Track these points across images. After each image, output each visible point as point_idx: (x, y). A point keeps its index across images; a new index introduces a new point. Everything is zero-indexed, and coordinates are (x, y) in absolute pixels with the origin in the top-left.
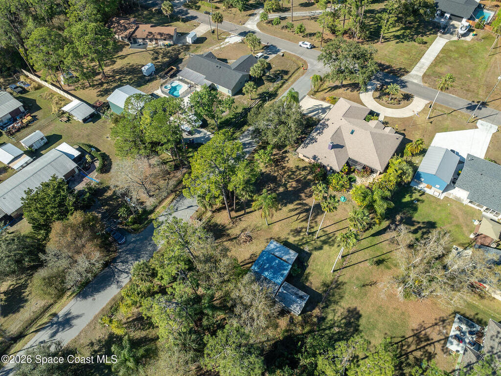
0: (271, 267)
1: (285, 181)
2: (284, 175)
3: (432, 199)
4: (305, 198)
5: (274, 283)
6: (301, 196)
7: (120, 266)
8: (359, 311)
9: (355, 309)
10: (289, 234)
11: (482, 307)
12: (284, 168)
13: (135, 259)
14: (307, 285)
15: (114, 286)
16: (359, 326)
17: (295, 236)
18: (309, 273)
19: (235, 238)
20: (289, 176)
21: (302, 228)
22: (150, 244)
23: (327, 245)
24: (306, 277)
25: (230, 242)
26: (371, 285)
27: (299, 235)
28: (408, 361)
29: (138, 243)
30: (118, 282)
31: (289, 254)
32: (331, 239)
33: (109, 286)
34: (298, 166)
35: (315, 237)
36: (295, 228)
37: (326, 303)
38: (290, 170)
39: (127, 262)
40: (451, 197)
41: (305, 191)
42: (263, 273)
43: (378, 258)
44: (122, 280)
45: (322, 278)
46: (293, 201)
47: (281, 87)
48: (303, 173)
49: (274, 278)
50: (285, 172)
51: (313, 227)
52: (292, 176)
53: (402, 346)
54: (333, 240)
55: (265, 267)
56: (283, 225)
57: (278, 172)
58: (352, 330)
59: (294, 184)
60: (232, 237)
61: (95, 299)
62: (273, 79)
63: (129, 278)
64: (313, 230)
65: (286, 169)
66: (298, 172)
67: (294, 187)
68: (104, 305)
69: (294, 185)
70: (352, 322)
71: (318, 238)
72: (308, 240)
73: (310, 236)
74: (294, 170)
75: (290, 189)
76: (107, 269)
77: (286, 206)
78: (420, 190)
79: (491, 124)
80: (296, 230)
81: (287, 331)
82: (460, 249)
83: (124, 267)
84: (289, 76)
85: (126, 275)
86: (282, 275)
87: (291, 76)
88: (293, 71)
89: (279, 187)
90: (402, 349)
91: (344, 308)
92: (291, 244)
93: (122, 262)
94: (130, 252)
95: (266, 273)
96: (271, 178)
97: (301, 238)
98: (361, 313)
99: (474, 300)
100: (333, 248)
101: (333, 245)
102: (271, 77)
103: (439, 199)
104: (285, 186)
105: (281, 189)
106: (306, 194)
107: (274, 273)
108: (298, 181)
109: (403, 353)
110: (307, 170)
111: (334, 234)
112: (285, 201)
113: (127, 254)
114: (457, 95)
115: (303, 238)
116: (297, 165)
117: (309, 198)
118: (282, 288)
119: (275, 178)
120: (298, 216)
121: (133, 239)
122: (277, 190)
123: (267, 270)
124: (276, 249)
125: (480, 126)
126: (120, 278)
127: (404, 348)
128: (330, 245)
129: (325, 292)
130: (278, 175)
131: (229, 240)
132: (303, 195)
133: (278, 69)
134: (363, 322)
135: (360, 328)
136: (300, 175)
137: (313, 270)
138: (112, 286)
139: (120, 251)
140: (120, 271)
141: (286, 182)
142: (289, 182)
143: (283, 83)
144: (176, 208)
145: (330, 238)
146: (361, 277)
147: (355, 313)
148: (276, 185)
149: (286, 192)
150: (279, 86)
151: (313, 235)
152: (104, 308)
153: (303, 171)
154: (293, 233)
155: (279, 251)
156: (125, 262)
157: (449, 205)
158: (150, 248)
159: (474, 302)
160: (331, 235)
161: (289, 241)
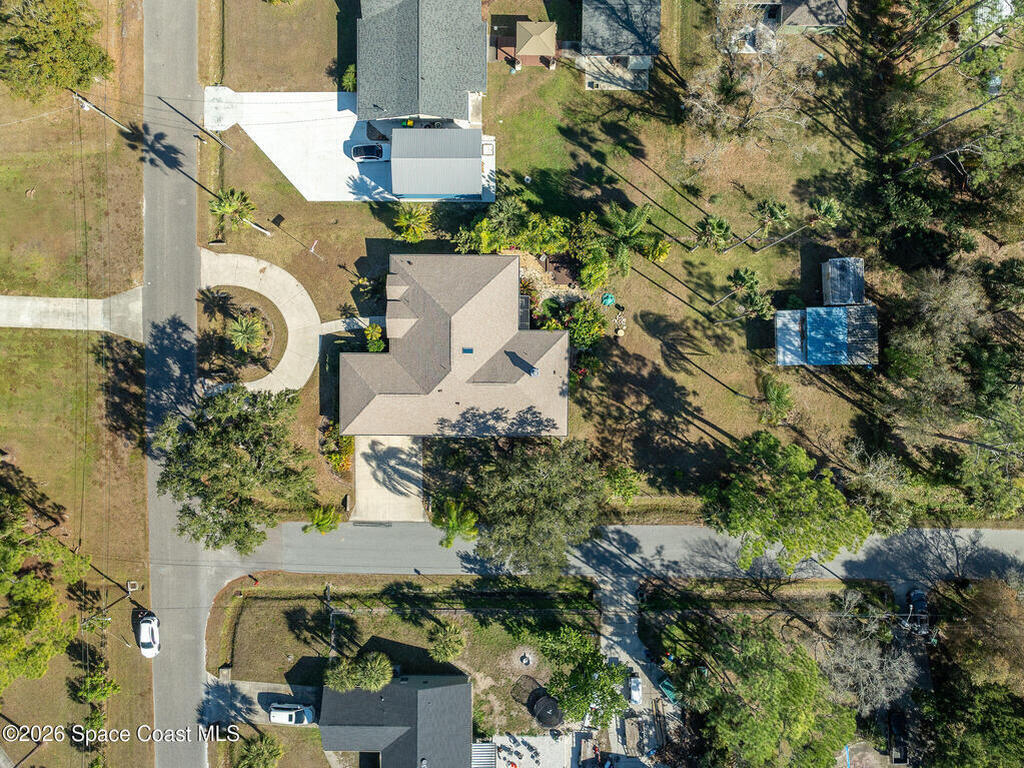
0: (828, 336)
1: (632, 420)
2: (619, 431)
3: (504, 152)
4: (650, 364)
5: (848, 317)
6: (650, 374)
7: (952, 561)
8: (793, 186)
9: (793, 192)
10: (733, 352)
11: (676, 23)
12: (604, 441)
13: (926, 551)
14: (799, 277)
15: (983, 543)
16: (816, 177)
17: (731, 340)
18: (779, 284)
19: (794, 428)
20: (617, 419)
21: (709, 338)
22: (890, 549)
23: (714, 283)
24: (788, 284)
25: (807, 433)
26: (742, 187)
27: (724, 334)
28: (826, 94)
29: (900, 568)
30: (974, 543)
31: (785, 325)
32: (699, 281)
33: (986, 549)
34: (584, 417)
35: (712, 308)
36: (716, 348)
37: (811, 235)
38: (602, 427)
39: (939, 557)
40: (480, 123)
41: (633, 372)
42: (844, 343)
43: (686, 195)
44: (967, 539)
45: (774, 260)
46: (668, 380)
47: (354, 596)
48: (594, 399)
49: (841, 323)
50: (613, 432)
51: (696, 322)
52: (615, 414)
53: (810, 109)
54: (699, 278)
55: (833, 345)
56: (721, 370)
57: (621, 445)
58: (826, 184)
59: (630, 400)
60: (795, 434)
61: (1016, 552)
62: (340, 631)
63: (958, 533)
64: (701, 319)
65: (606, 434)
66: (599, 409)
67: (638, 395)
68: (1014, 531)
69: (633, 398)
70: (815, 187)
71: (711, 303)
72: (724, 315)
73: (713, 316)
74: (597, 419)
75: (646, 400)
76: (969, 576)
77: (683, 388)
78: (496, 181)
79: (206, 104)
80: (716, 345)
81: (882, 267)
82: (588, 79)
83: (949, 554)
84: (302, 603)
85: (957, 541)
86: (829, 314)
87: (299, 598)
88: (275, 604)
89: (654, 423)
90: (817, 108)
91: (802, 208)
92: (747, 337)
93: (943, 563)
94: (920, 566)
95: (841, 337)
96: (640, 448)
97: (726, 329)
98: (794, 182)
99: (672, 37)
100: (712, 270)
101: (708, 274)
102: (336, 641)
103: (498, 142)
104: (647, 414)
105: (657, 415)
106: (639, 369)
107: (833, 326)
108: (619, 397)
109: (820, 105)
110: (582, 396)
111: (687, 282)
112: (676, 394)
113: (927, 568)
114: (138, 197)
115: (726, 325)
116: (583, 420)
117: (644, 359)
118: (849, 302)
119: (636, 442)
120: (689, 357)
121: (901, 581)
122: (663, 421)
123: (835, 340)
124: (789, 350)
125: (223, 122)
126: (968, 544)
127: (812, 105)
128: (711, 278)
129: (794, 247)
130: (628, 441)
131: (803, 436)
132: (645, 372)
133: (296, 642)
134: (807, 174)
135: (818, 173)
136: (602, 402)
137: (770, 280)
138: (984, 546)
139: (930, 584)
140: (958, 555)
141: (636, 416)
142: (632, 412)
143: (339, 598)
144: (804, 564)
145: (698, 285)
146: (738, 206)
147: (800, 191)
148: (652, 431)
149: (657, 404)
150: (354, 601)
151: (710, 313)
152: (1018, 528)
153: (590, 402)
154: (726, 347)
155: (790, 343)
156: (941, 559)
157: (501, 122)
158: (897, 544)
159: (675, 35)
160: (692, 286)
161: (744, 345)
